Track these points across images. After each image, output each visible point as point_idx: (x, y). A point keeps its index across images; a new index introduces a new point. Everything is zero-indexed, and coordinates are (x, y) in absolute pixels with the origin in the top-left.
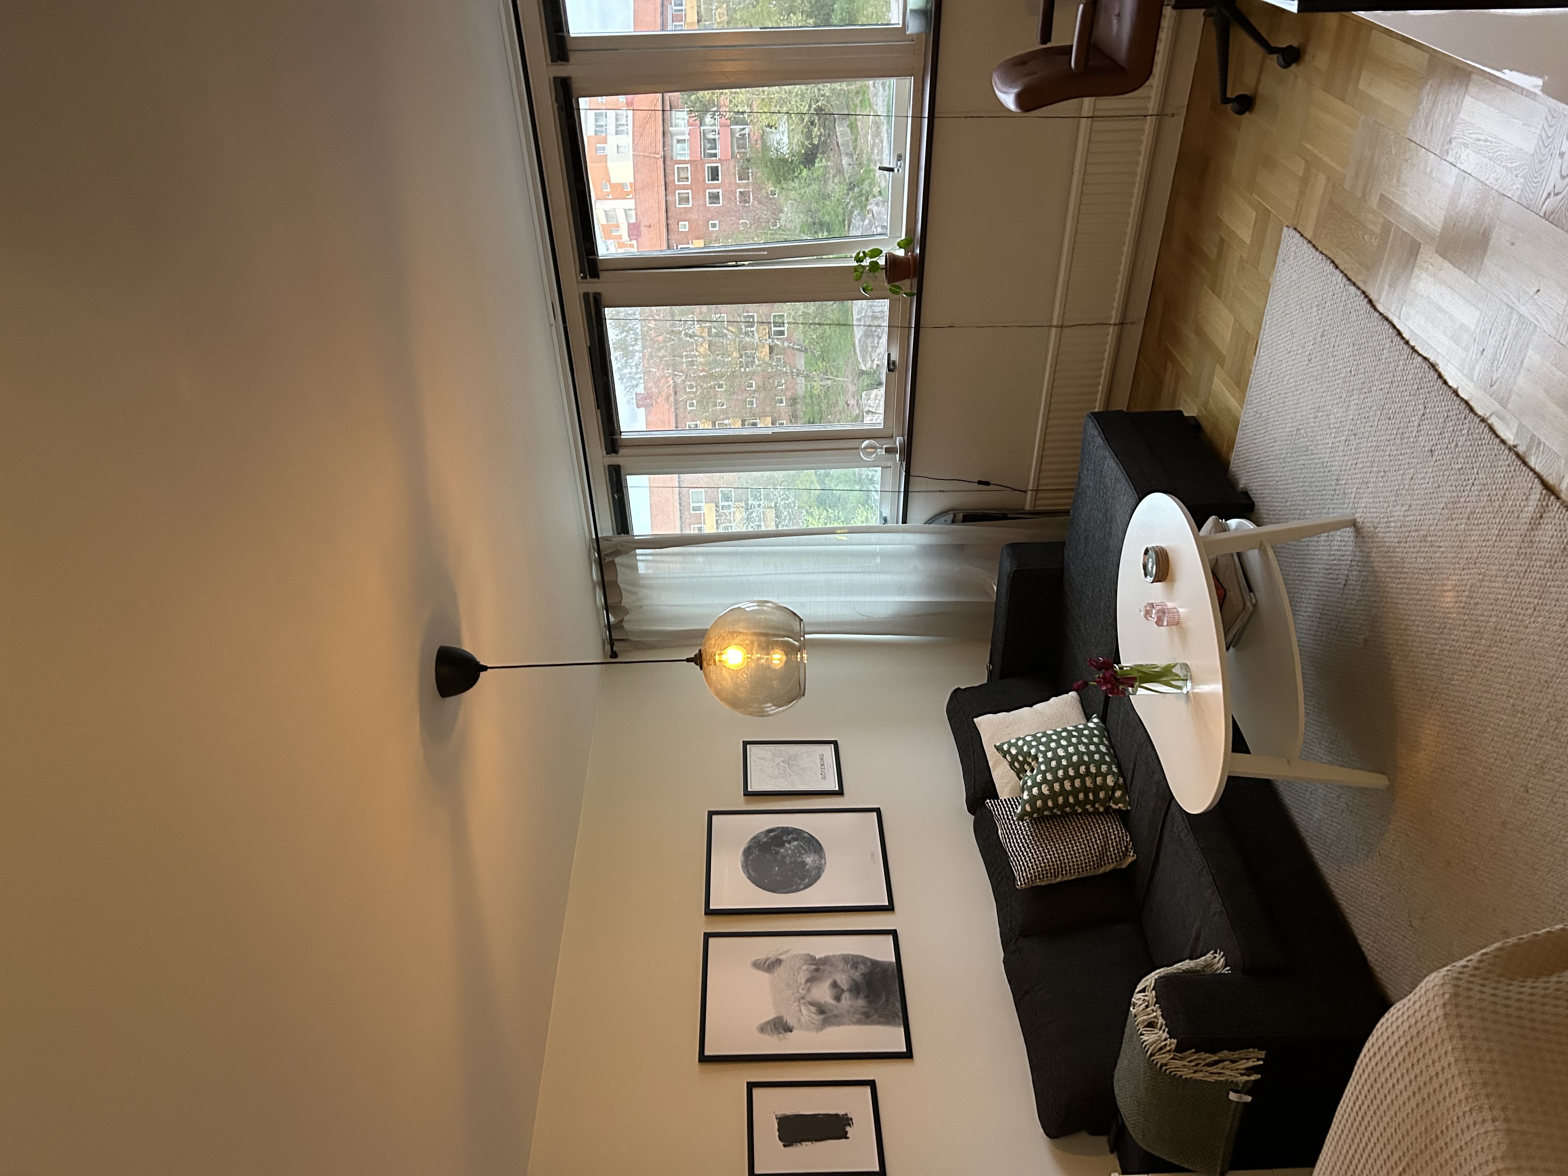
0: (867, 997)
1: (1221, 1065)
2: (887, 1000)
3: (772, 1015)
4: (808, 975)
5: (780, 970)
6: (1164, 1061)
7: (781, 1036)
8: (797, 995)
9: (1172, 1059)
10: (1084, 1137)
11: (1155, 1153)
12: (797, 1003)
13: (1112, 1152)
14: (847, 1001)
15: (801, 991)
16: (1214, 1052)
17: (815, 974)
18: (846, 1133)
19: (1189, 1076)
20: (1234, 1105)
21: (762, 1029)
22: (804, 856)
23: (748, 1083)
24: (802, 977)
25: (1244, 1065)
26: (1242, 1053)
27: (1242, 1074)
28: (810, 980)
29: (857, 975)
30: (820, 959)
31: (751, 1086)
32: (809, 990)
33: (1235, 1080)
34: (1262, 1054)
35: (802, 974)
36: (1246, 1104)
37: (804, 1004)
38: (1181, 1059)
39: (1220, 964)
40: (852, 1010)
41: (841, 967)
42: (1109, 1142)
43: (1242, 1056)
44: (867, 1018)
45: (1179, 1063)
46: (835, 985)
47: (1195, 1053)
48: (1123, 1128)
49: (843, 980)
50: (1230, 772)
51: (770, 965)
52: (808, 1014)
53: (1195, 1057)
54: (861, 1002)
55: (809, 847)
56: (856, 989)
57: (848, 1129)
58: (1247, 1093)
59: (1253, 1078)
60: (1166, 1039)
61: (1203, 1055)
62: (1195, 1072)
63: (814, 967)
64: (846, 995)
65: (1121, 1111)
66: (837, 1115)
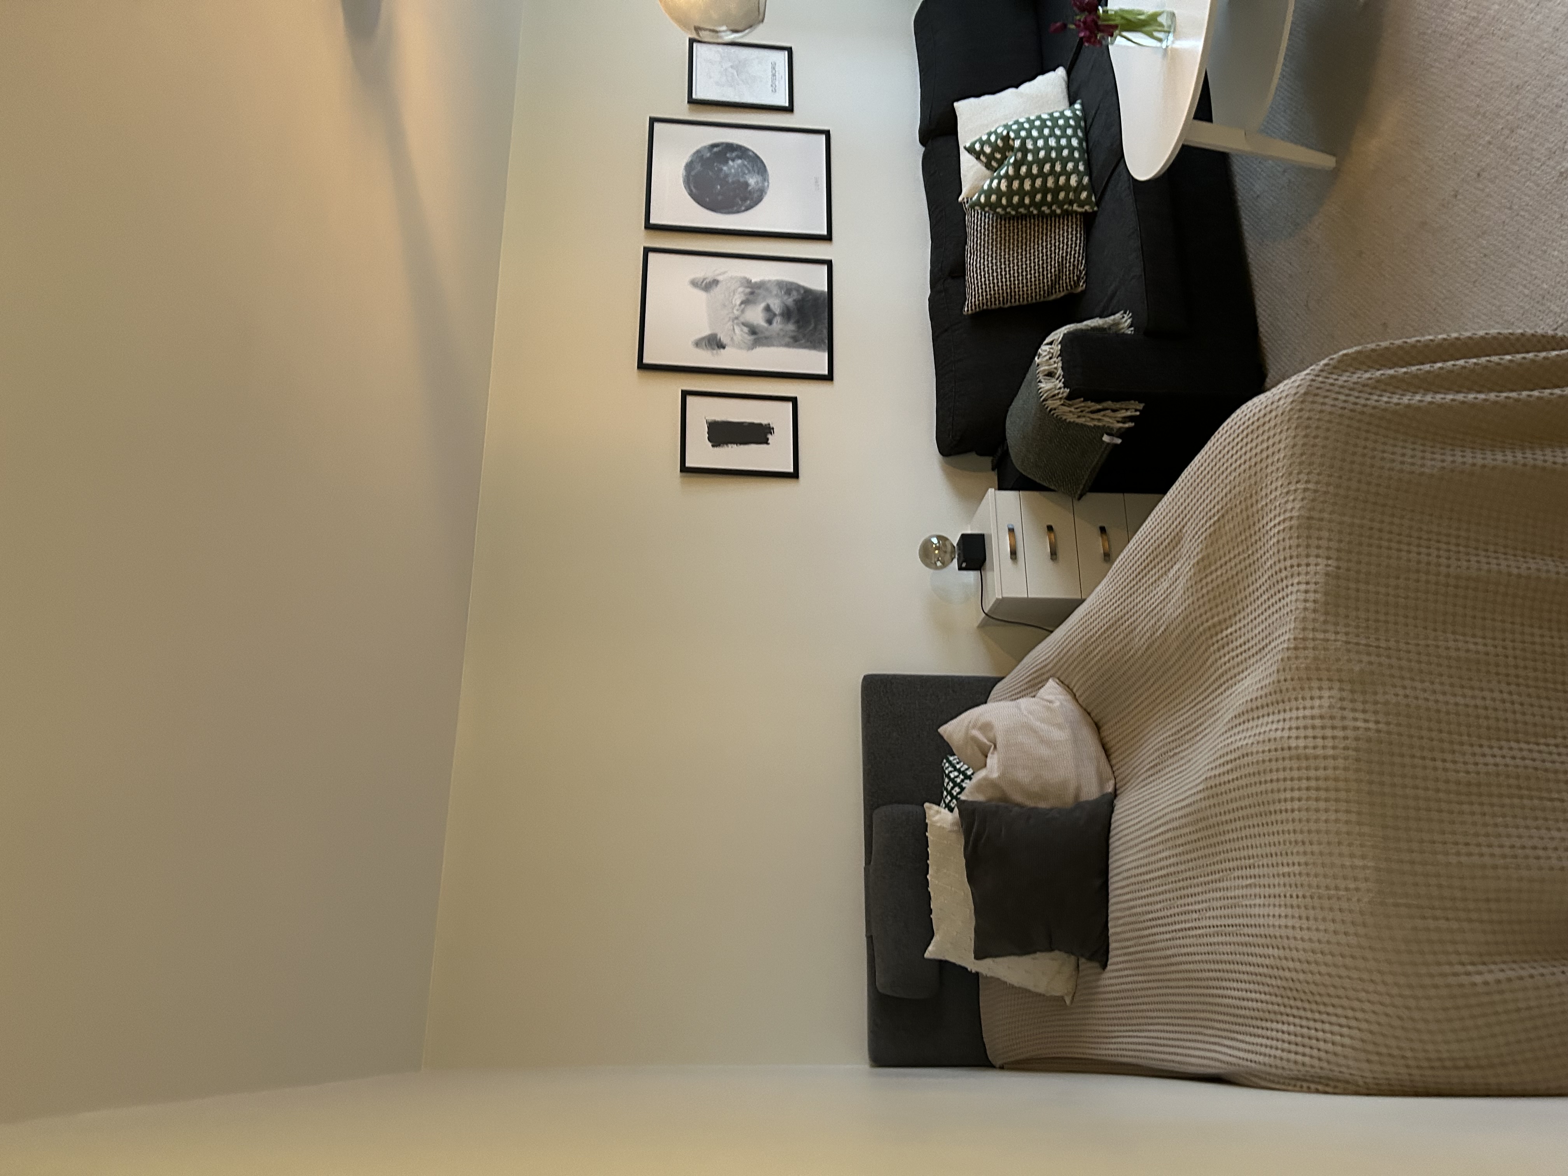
0: (797, 322)
1: (1102, 413)
2: (815, 328)
3: (706, 332)
4: (743, 298)
5: (717, 291)
6: (1054, 406)
7: (715, 352)
8: (731, 315)
9: (1062, 405)
10: (973, 457)
11: (1029, 476)
12: (731, 323)
13: (993, 469)
14: (777, 324)
15: (735, 311)
16: (1099, 401)
17: (751, 297)
18: (768, 439)
19: (1072, 420)
20: (1104, 446)
21: (697, 344)
22: (747, 177)
23: (682, 391)
24: (738, 299)
25: (1124, 414)
26: (1123, 405)
27: (1118, 422)
28: (746, 302)
29: (790, 301)
30: (756, 283)
31: (685, 394)
32: (743, 311)
33: (1111, 425)
34: (1141, 406)
35: (737, 296)
36: (1116, 445)
37: (737, 324)
38: (1070, 406)
39: (1126, 324)
40: (782, 333)
41: (775, 292)
42: (992, 461)
43: (1123, 406)
44: (795, 341)
45: (1066, 409)
46: (768, 309)
47: (1083, 401)
48: (1006, 453)
49: (776, 305)
50: (1185, 140)
51: (708, 285)
52: (740, 333)
53: (1083, 404)
54: (791, 327)
55: (753, 167)
56: (787, 314)
57: (769, 436)
58: (1118, 437)
59: (1127, 425)
60: (1060, 388)
61: (1089, 403)
62: (1079, 417)
63: (748, 290)
64: (777, 320)
65: (1008, 441)
66: (761, 425)
